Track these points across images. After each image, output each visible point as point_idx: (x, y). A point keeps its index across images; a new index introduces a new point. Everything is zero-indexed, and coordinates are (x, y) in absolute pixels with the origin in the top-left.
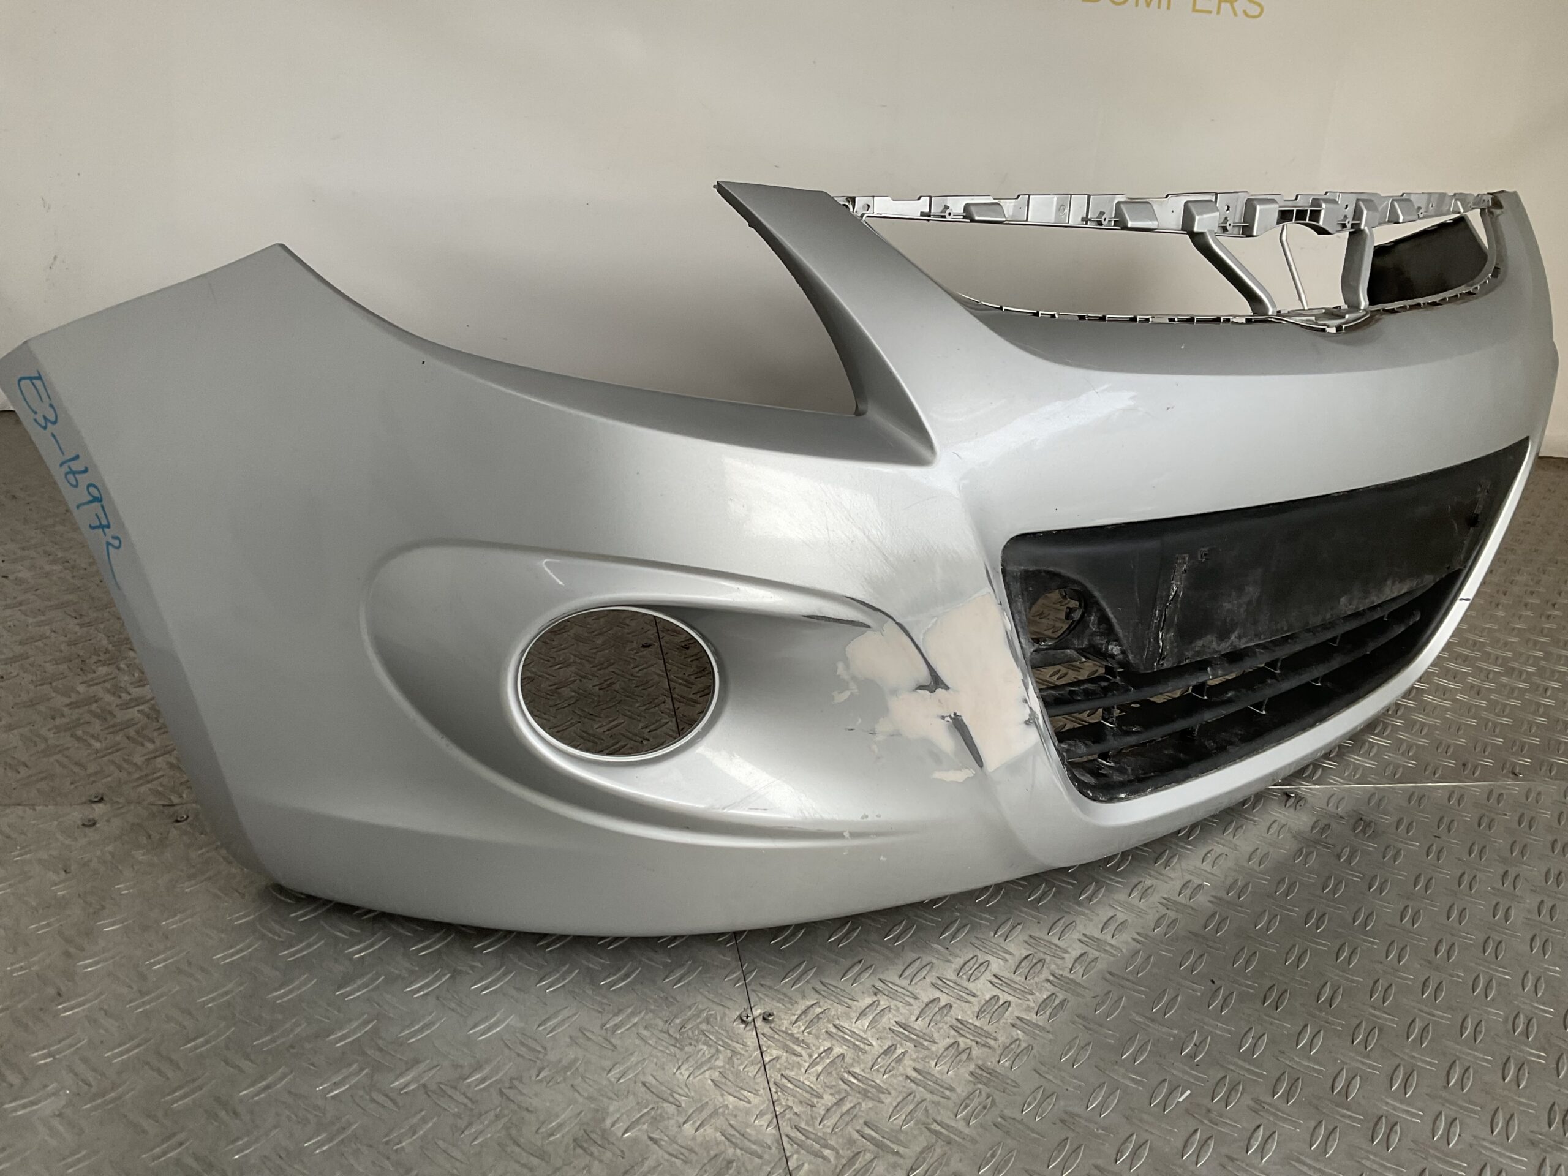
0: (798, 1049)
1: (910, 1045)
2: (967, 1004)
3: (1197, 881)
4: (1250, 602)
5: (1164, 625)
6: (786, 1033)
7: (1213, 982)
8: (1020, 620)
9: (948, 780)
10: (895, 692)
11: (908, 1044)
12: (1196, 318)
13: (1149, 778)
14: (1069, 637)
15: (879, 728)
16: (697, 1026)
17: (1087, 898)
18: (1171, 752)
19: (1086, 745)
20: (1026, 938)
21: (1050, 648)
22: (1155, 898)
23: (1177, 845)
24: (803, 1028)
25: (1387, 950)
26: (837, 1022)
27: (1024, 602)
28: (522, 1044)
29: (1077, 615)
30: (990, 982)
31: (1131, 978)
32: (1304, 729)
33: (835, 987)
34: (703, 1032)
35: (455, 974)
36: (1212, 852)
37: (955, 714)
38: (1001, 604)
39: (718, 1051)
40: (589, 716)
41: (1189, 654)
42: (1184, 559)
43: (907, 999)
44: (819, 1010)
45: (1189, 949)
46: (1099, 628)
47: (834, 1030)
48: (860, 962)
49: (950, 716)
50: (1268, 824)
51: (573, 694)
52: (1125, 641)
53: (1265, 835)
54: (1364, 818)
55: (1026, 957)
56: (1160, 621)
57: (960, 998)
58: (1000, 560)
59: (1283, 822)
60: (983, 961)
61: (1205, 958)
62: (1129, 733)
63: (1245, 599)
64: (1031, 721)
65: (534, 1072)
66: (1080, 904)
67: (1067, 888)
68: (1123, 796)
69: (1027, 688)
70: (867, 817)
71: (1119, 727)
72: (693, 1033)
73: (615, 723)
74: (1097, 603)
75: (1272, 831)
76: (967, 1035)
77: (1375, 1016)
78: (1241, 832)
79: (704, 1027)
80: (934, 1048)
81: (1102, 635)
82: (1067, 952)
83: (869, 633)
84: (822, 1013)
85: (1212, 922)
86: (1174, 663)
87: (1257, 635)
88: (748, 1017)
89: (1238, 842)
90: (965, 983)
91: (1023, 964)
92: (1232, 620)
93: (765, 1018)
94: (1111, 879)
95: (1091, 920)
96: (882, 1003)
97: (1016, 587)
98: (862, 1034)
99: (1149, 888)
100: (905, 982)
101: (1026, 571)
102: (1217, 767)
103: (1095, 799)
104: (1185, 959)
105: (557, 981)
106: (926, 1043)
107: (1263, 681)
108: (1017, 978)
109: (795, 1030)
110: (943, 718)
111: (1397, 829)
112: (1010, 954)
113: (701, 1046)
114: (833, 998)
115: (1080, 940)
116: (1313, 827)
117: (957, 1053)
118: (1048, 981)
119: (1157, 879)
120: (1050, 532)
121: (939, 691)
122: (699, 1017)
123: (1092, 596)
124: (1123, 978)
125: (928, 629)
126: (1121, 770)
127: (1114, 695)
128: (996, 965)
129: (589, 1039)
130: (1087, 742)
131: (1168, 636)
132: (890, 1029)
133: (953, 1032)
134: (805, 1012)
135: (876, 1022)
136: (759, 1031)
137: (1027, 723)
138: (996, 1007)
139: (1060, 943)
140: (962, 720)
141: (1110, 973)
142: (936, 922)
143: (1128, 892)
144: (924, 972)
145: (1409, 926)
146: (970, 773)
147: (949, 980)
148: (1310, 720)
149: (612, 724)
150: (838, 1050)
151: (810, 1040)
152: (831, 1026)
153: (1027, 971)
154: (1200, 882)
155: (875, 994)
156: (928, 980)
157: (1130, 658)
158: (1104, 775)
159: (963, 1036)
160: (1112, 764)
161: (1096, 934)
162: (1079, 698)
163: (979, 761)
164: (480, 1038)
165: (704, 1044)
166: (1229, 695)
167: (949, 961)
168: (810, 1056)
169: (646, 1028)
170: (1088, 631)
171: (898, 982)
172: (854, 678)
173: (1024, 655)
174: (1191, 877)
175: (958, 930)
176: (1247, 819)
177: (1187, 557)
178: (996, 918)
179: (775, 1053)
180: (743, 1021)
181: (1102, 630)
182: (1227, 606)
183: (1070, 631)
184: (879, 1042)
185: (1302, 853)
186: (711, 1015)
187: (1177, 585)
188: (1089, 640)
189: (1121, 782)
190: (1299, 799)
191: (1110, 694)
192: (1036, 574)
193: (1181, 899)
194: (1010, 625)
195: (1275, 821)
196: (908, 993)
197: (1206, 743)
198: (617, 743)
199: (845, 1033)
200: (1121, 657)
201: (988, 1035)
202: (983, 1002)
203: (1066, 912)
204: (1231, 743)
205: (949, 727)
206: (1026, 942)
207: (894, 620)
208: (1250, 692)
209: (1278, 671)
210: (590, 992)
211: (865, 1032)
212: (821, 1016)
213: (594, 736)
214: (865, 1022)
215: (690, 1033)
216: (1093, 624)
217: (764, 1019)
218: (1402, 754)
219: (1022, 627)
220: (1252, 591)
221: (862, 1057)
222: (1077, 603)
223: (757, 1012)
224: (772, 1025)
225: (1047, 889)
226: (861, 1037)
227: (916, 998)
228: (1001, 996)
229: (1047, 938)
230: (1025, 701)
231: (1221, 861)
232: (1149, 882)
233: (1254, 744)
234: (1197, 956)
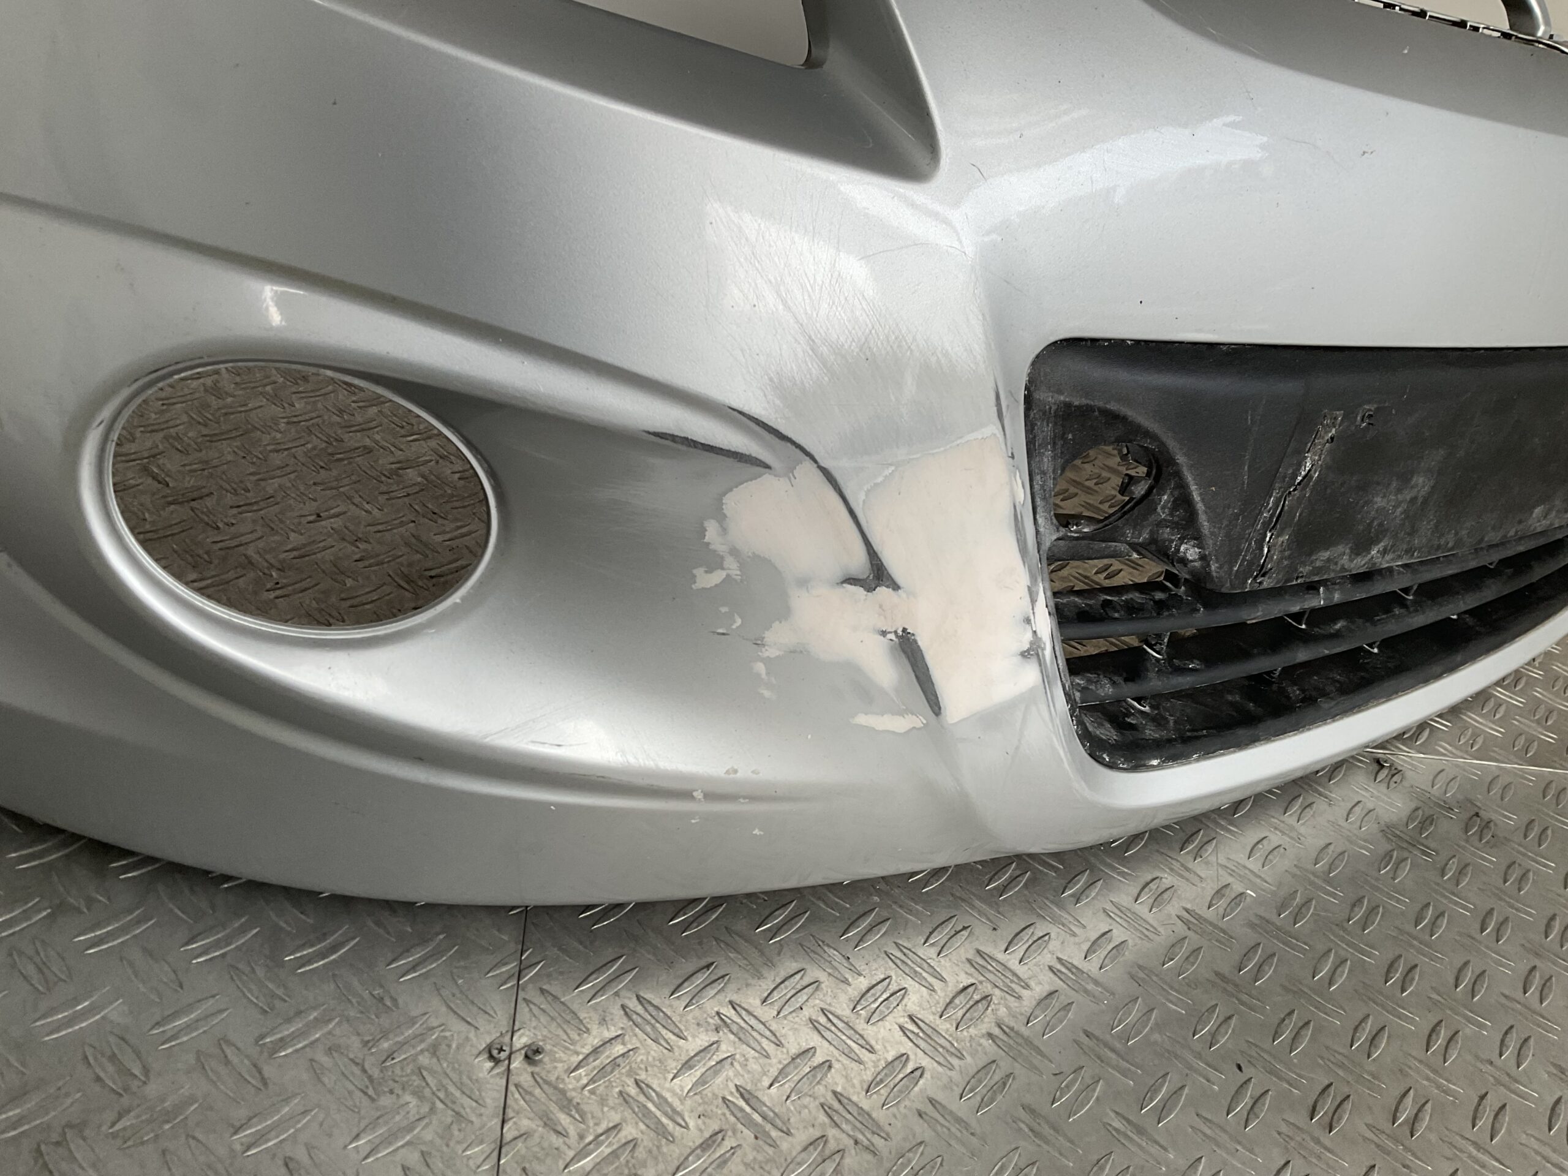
0: (564, 1119)
1: (748, 1134)
2: (854, 1065)
3: (1238, 887)
4: (1413, 500)
5: (1276, 523)
6: (556, 1088)
7: (1239, 1068)
8: (1042, 486)
9: (880, 728)
10: (804, 582)
11: (745, 1131)
12: (1428, 14)
13: (1197, 738)
14: (1119, 523)
15: (769, 636)
16: (414, 1058)
17: (1071, 895)
18: (1238, 698)
19: (1114, 683)
20: (971, 954)
21: (1085, 537)
22: (1173, 908)
23: (1217, 824)
24: (585, 1081)
25: (1502, 1041)
26: (642, 1076)
27: (1054, 458)
28: (113, 1058)
29: (1139, 490)
30: (901, 1028)
31: (1118, 1046)
32: (1427, 681)
33: (657, 1008)
34: (419, 1071)
35: (60, 909)
36: (1265, 842)
37: (904, 630)
38: (1013, 457)
39: (433, 1110)
40: (430, 515)
41: (1305, 570)
42: (1336, 419)
43: (765, 1043)
44: (619, 1049)
45: (1213, 1003)
46: (1171, 515)
47: (633, 1090)
48: (708, 966)
49: (896, 632)
50: (1350, 806)
51: (419, 479)
52: (1211, 542)
53: (1342, 822)
54: (1482, 813)
55: (965, 988)
56: (1272, 516)
57: (849, 1054)
58: (1024, 379)
59: (1370, 806)
60: (897, 988)
61: (1233, 1021)
62: (1182, 671)
63: (1408, 495)
64: (1031, 653)
65: (110, 1116)
66: (1060, 905)
67: (1046, 874)
68: (1155, 762)
69: (1033, 601)
70: (736, 771)
71: (1170, 659)
72: (402, 1069)
73: (464, 530)
74: (1178, 474)
75: (1351, 819)
76: (844, 1126)
77: (1476, 1161)
78: (1309, 812)
79: (425, 1060)
80: (784, 1146)
81: (1175, 526)
82: (1027, 986)
83: (767, 479)
84: (623, 1055)
85: (1250, 960)
86: (1277, 583)
87: (1409, 551)
88: (501, 1050)
89: (1302, 830)
90: (860, 1025)
91: (957, 1001)
92: (1381, 525)
93: (532, 1054)
94: (1114, 869)
95: (1074, 935)
96: (723, 1047)
97: (1046, 430)
98: (676, 1104)
99: (1167, 890)
100: (767, 1013)
101: (1068, 405)
102: (1297, 727)
103: (1111, 766)
104: (1201, 1020)
105: (217, 945)
106: (774, 1133)
107: (1388, 610)
108: (945, 1026)
109: (570, 1084)
110: (884, 633)
111: (1526, 836)
112: (942, 979)
113: (408, 1098)
114: (648, 1029)
115: (1051, 968)
116: (1411, 818)
117: (820, 1160)
118: (990, 1035)
119: (1182, 877)
120: (1123, 341)
121: (883, 591)
122: (422, 1041)
123: (1172, 462)
124: (1106, 1045)
125: (876, 485)
126: (1158, 721)
127: (1172, 615)
128: (916, 999)
129: (227, 1062)
130: (1115, 678)
131: (1281, 539)
132: (724, 1099)
133: (822, 1118)
134: (596, 1051)
135: (705, 1083)
136: (513, 1079)
137: (1025, 655)
138: (901, 1076)
139: (1021, 970)
140: (915, 641)
141: (1088, 1034)
142: (841, 909)
143: (1136, 891)
144: (802, 997)
145: (1535, 1003)
146: (917, 721)
147: (838, 1017)
148: (1437, 669)
149: (460, 531)
150: (629, 1131)
151: (591, 1106)
152: (630, 1082)
153: (960, 1013)
154: (1241, 890)
155: (717, 1030)
156: (807, 1012)
157: (1213, 568)
158: (1132, 727)
159: (837, 1125)
160: (1147, 709)
161: (1077, 961)
162: (1116, 615)
163: (935, 705)
164: (47, 1038)
165: (414, 1093)
166: (1338, 626)
167: (846, 982)
168: (581, 1137)
169: (330, 1051)
170: (1152, 519)
171: (759, 1011)
172: (734, 552)
173: (1039, 544)
174: (1230, 880)
175: (870, 930)
176: (1320, 794)
177: (1340, 415)
178: (932, 914)
179: (525, 1123)
180: (491, 1057)
181: (1176, 519)
182: (1379, 501)
183: (1125, 513)
184: (700, 1122)
185: (1391, 857)
186: (445, 1037)
187: (1313, 460)
188: (1151, 533)
189: (1154, 740)
190: (1395, 772)
191: (1166, 613)
192: (1084, 412)
193: (1210, 914)
194: (1022, 495)
195: (1359, 802)
196: (768, 1033)
197: (1289, 689)
198: (457, 560)
199: (648, 1098)
200: (1197, 564)
201: (877, 1129)
202: (882, 1064)
203: (1039, 915)
204: (1324, 694)
205: (892, 649)
206: (969, 961)
207: (815, 461)
208: (1368, 624)
209: (1411, 598)
210: (260, 972)
211: (682, 1100)
212: (618, 1061)
213: (426, 545)
214: (687, 1081)
215: (398, 1071)
216: (1163, 508)
217: (527, 1057)
218: (1538, 722)
219: (1044, 499)
220: (1422, 484)
221: (665, 1150)
222: (1145, 469)
223: (521, 1040)
224: (537, 1069)
225: (1018, 872)
226: (674, 1110)
227: (779, 1044)
228: (912, 1057)
229: (1001, 956)
230: (1028, 621)
231: (1275, 859)
232: (1168, 879)
233: (1357, 698)
234: (1221, 1018)
